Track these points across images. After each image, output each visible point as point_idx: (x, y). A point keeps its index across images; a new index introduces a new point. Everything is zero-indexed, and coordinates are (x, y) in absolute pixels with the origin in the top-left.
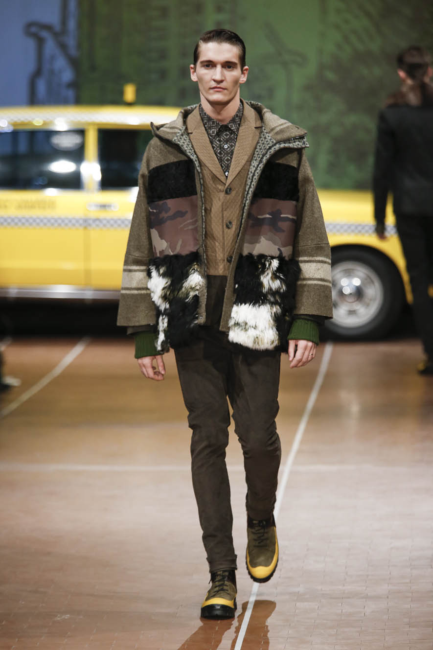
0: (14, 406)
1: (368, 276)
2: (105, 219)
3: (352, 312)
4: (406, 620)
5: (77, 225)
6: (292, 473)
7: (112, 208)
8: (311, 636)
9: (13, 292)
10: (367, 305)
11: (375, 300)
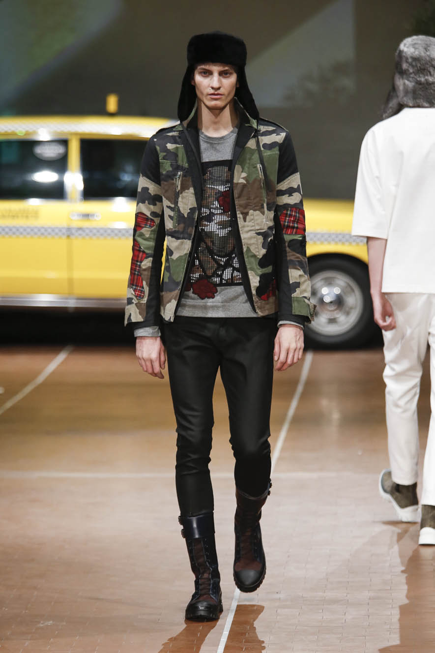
1: (349, 285)
2: (87, 228)
3: (332, 321)
5: (60, 234)
7: (95, 218)
8: (292, 642)
11: (355, 308)
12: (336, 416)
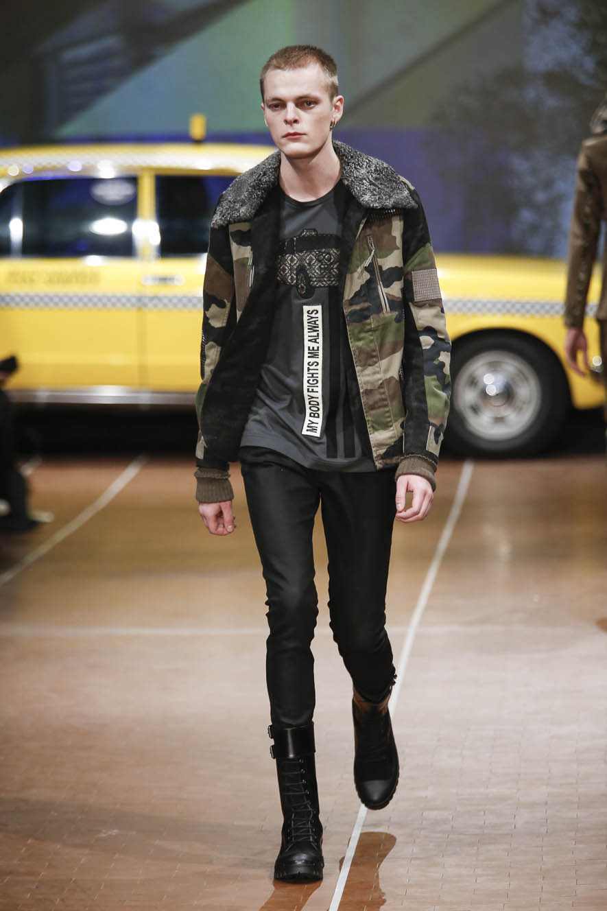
0: (43, 549)
1: (521, 371)
2: (165, 297)
3: (499, 420)
4: (572, 834)
5: (128, 305)
6: (418, 637)
7: (175, 282)
8: (443, 856)
9: (43, 396)
10: (520, 410)
11: (529, 403)
12: (504, 549)
